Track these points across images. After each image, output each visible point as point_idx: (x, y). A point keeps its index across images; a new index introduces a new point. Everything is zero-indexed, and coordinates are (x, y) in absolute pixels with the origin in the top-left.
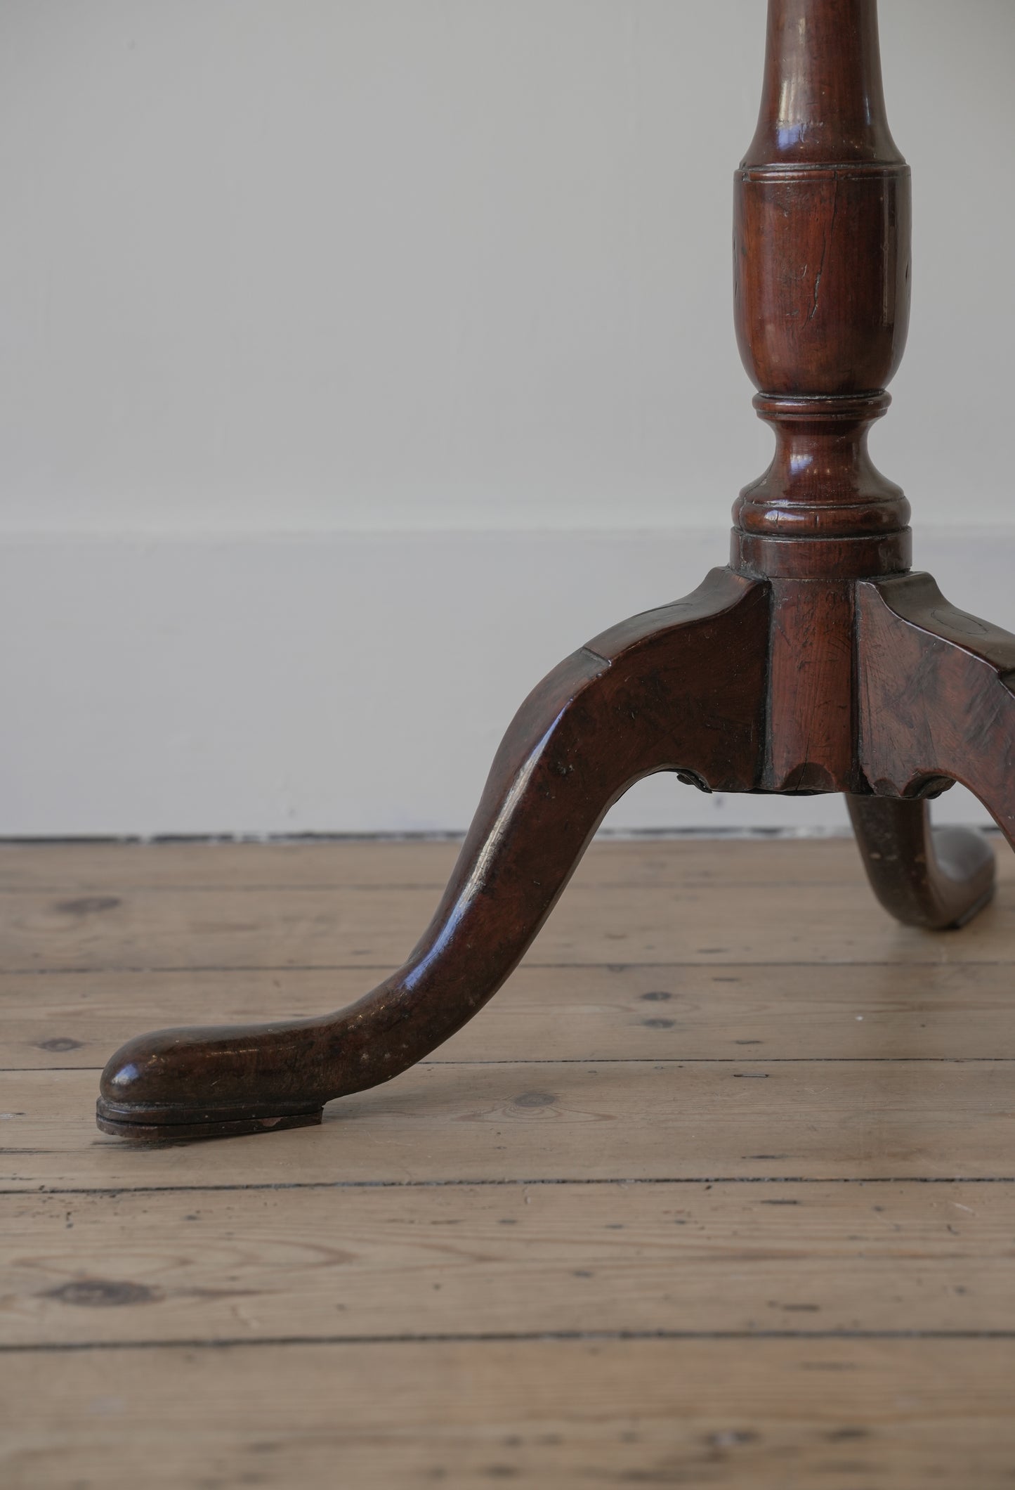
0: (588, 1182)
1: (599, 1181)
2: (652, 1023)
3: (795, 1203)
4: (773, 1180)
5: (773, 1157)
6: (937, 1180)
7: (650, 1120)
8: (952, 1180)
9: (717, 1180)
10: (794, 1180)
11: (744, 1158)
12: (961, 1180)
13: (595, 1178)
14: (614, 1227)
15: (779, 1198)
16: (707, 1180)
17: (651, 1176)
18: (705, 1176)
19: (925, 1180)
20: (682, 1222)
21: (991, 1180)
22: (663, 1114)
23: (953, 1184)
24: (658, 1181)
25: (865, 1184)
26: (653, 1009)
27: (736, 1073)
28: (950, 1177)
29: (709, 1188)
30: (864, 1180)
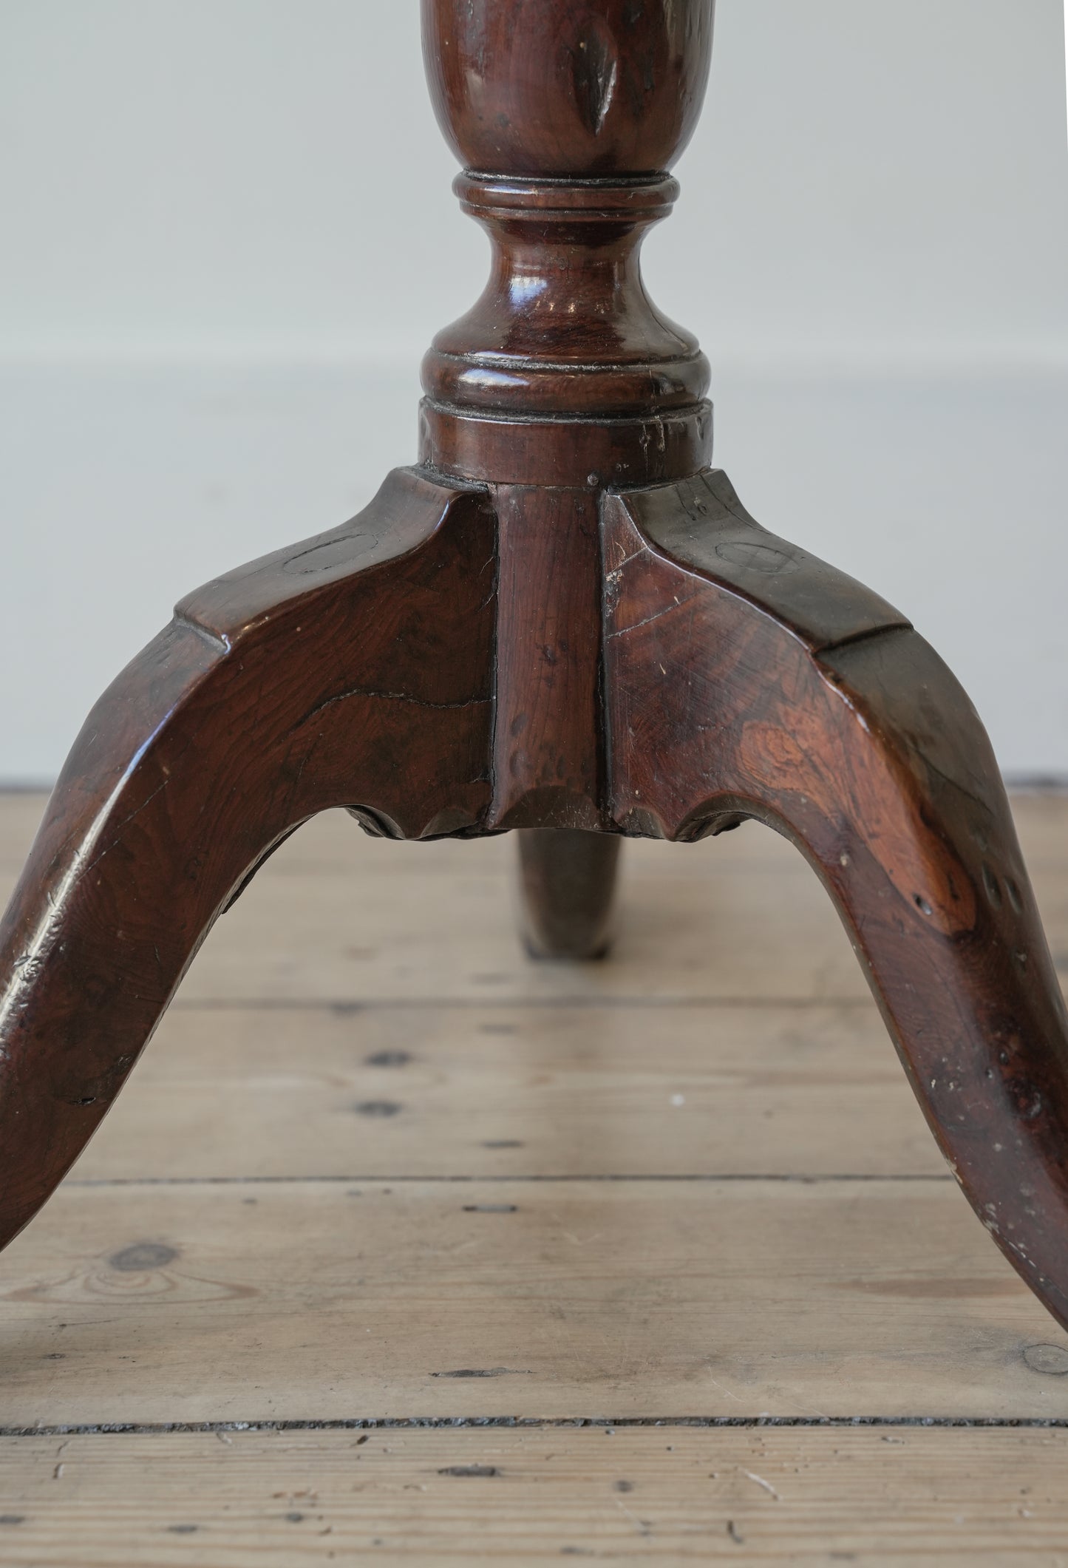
0: (173, 1428)
1: (190, 1427)
2: (370, 1108)
3: (492, 1472)
4: (472, 1422)
5: (481, 1374)
6: (730, 1423)
7: (310, 1296)
8: (755, 1422)
9: (380, 1423)
10: (503, 1422)
11: (436, 1375)
12: (768, 1421)
13: (185, 1420)
14: (181, 1530)
15: (469, 1465)
16: (365, 1424)
17: (280, 1416)
18: (361, 1416)
19: (712, 1422)
20: (298, 1518)
21: (816, 1422)
22: (333, 1285)
23: (755, 1430)
24: (286, 1425)
25: (615, 1430)
26: (379, 1083)
27: (470, 1203)
28: (752, 1415)
29: (363, 1440)
30: (616, 1422)
